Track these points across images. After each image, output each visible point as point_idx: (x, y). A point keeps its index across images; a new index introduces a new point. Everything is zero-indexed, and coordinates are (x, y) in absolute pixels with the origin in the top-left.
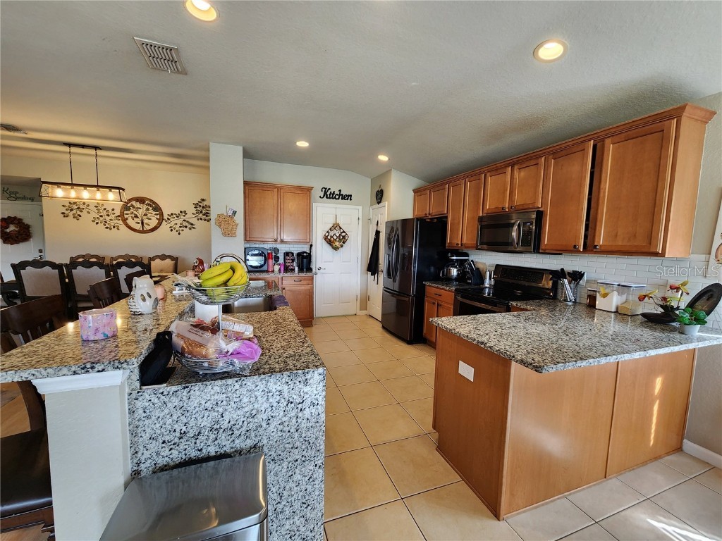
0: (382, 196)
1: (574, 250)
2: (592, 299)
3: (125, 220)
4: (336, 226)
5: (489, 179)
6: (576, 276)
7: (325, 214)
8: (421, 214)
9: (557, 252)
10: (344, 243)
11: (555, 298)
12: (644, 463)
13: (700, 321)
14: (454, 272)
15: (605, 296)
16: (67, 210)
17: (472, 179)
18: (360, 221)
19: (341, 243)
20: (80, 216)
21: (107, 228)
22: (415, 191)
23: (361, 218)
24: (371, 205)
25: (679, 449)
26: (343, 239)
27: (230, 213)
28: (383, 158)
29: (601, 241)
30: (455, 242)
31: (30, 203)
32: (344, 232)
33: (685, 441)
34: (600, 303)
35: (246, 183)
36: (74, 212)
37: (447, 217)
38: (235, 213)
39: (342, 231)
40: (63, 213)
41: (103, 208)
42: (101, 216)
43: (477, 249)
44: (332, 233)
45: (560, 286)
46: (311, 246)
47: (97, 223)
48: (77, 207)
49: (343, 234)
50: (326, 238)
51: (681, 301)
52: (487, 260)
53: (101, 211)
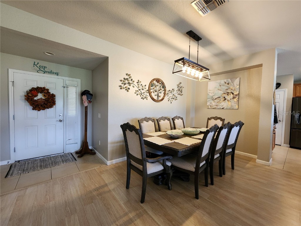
0: (279, 86)
3: (150, 93)
16: (122, 84)
20: (129, 89)
21: (142, 98)
31: (56, 76)
36: (126, 85)
40: (120, 86)
41: (141, 84)
42: (140, 90)
47: (137, 95)
48: (128, 82)
53: (140, 86)
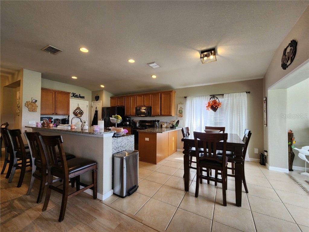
0: (99, 98)
1: (158, 116)
2: (162, 126)
4: (78, 108)
5: (138, 98)
6: (158, 121)
7: (74, 104)
8: (113, 105)
9: (154, 116)
10: (82, 115)
11: (154, 127)
12: (173, 154)
13: (177, 126)
14: (128, 123)
15: (164, 124)
17: (133, 97)
18: (88, 107)
19: (81, 115)
22: (111, 98)
23: (88, 105)
24: (92, 101)
25: (177, 151)
26: (81, 113)
27: (34, 101)
28: (102, 86)
29: (163, 113)
30: (128, 114)
32: (82, 111)
33: (177, 149)
34: (163, 126)
35: (43, 89)
37: (124, 107)
38: (36, 101)
39: (81, 110)
43: (136, 116)
44: (76, 111)
45: (155, 124)
46: (69, 116)
49: (81, 112)
50: (74, 113)
51: (174, 124)
52: (137, 119)
